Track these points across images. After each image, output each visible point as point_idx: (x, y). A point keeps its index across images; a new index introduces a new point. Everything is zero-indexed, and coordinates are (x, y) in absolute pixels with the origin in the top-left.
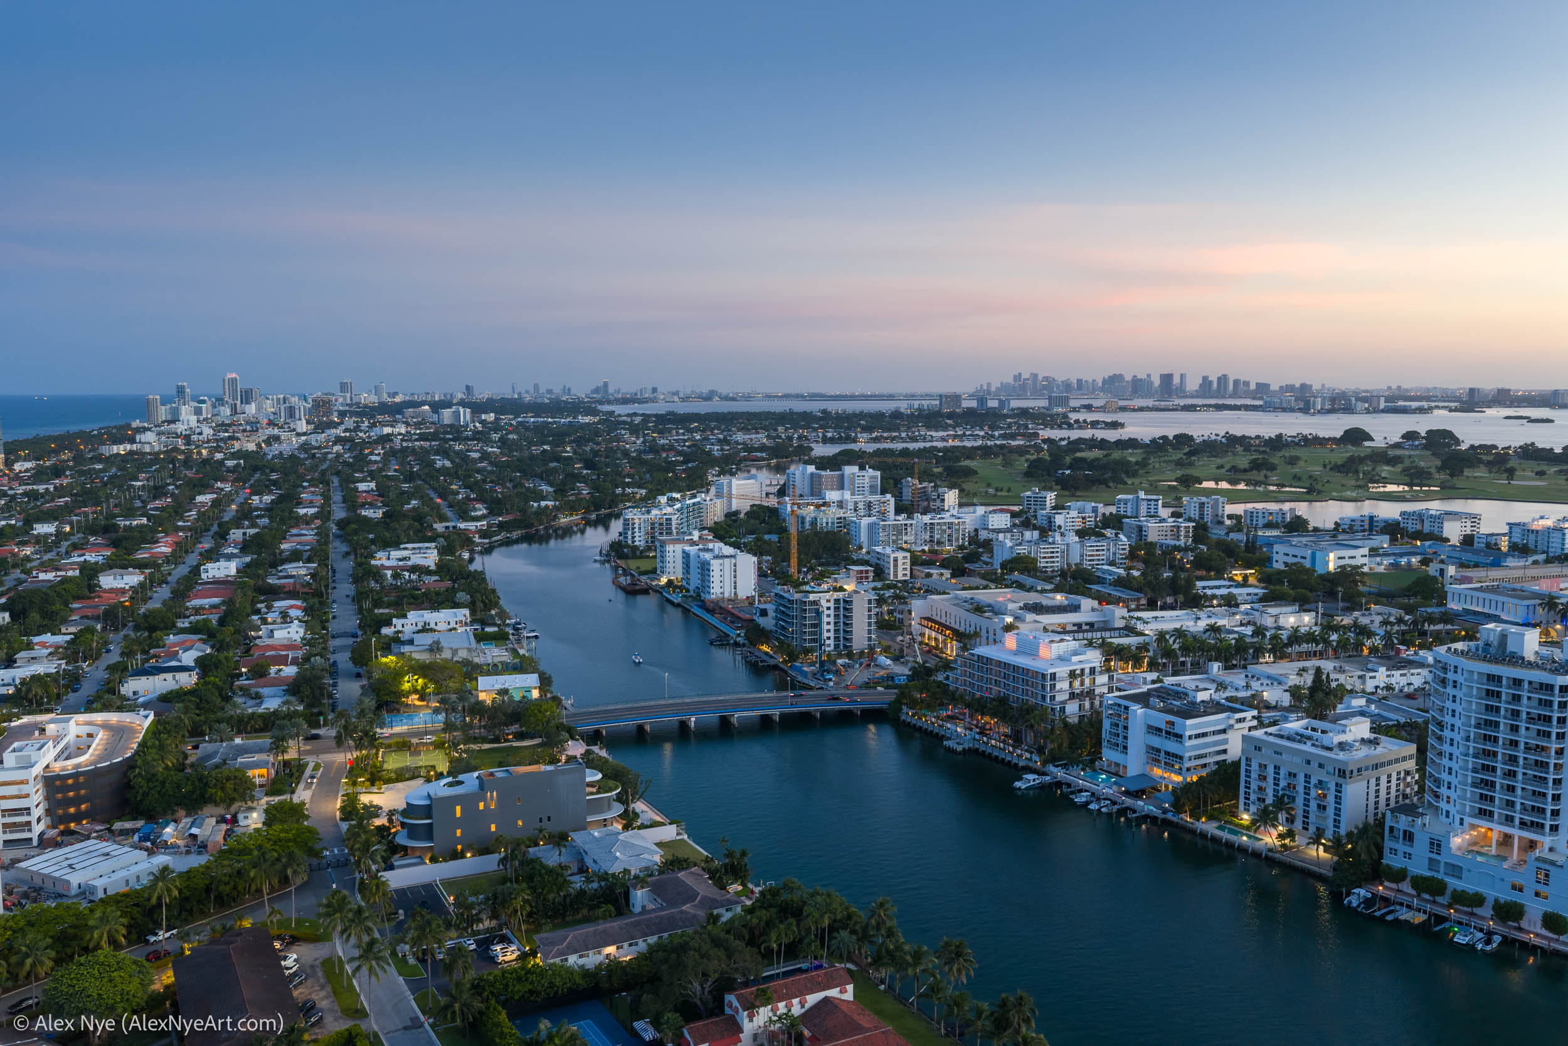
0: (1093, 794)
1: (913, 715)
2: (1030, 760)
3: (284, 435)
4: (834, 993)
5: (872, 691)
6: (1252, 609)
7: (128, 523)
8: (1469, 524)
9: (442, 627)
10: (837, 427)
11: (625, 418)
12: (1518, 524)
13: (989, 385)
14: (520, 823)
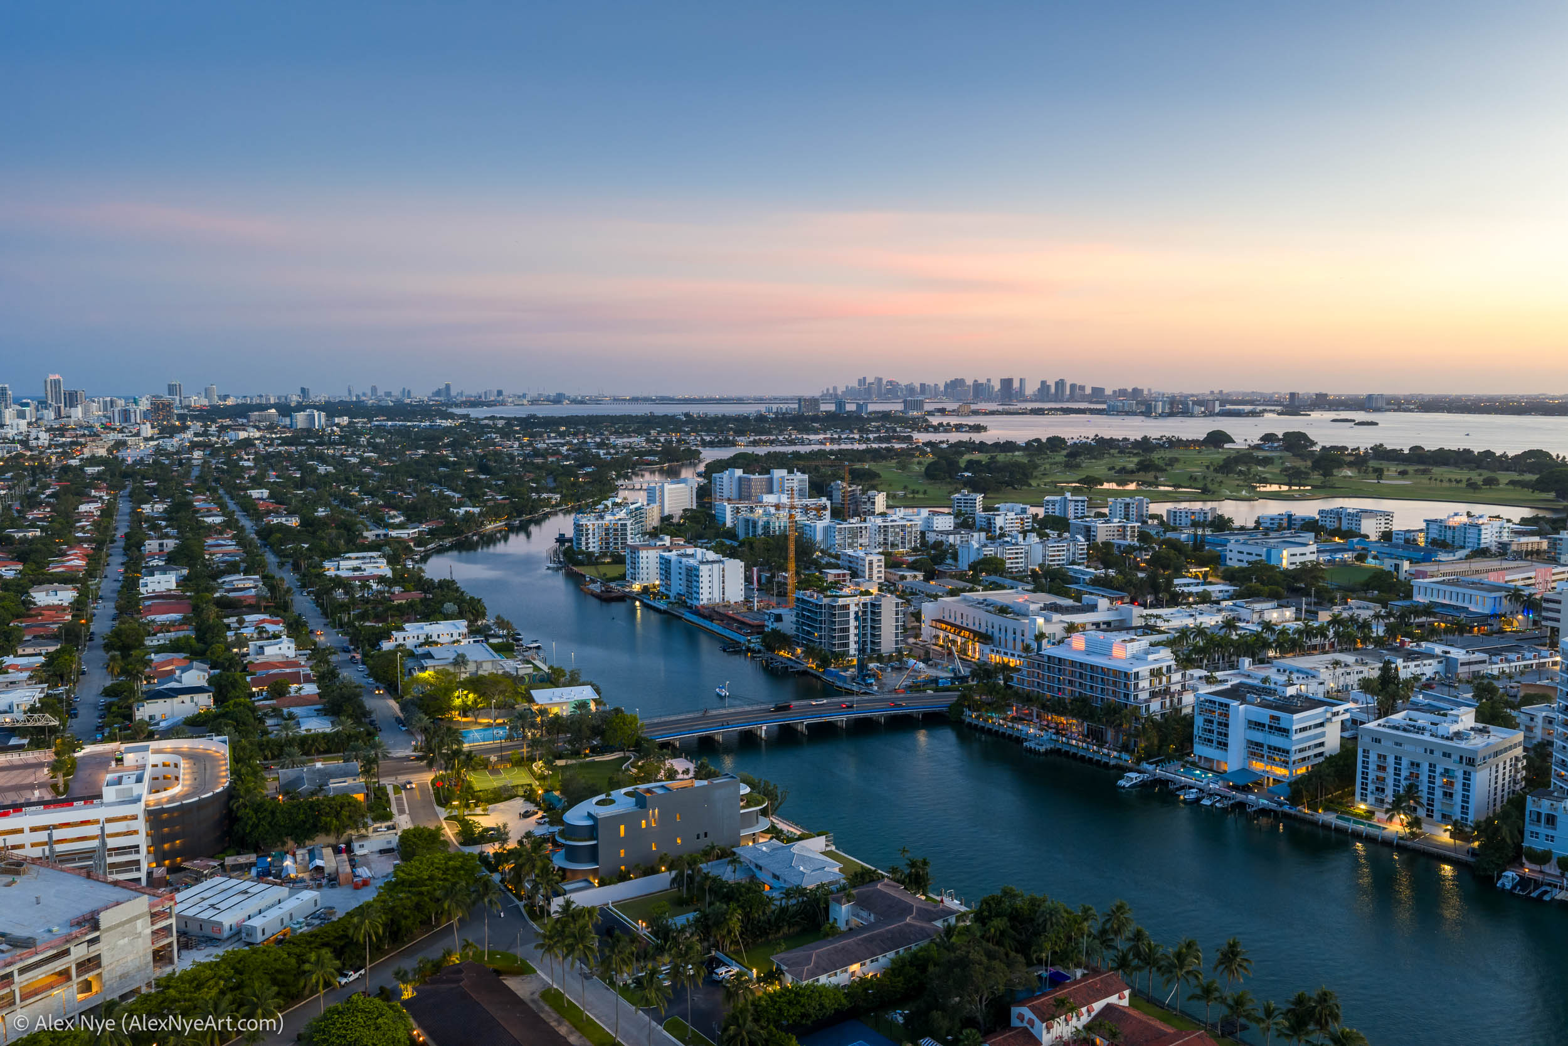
0: (1200, 790)
1: (978, 717)
2: (1120, 758)
3: (131, 441)
4: (1113, 999)
5: (922, 694)
6: (1235, 605)
7: (21, 535)
8: (1383, 521)
9: (445, 639)
10: (709, 431)
11: (486, 421)
12: (1435, 521)
13: (835, 388)
14: (679, 841)
